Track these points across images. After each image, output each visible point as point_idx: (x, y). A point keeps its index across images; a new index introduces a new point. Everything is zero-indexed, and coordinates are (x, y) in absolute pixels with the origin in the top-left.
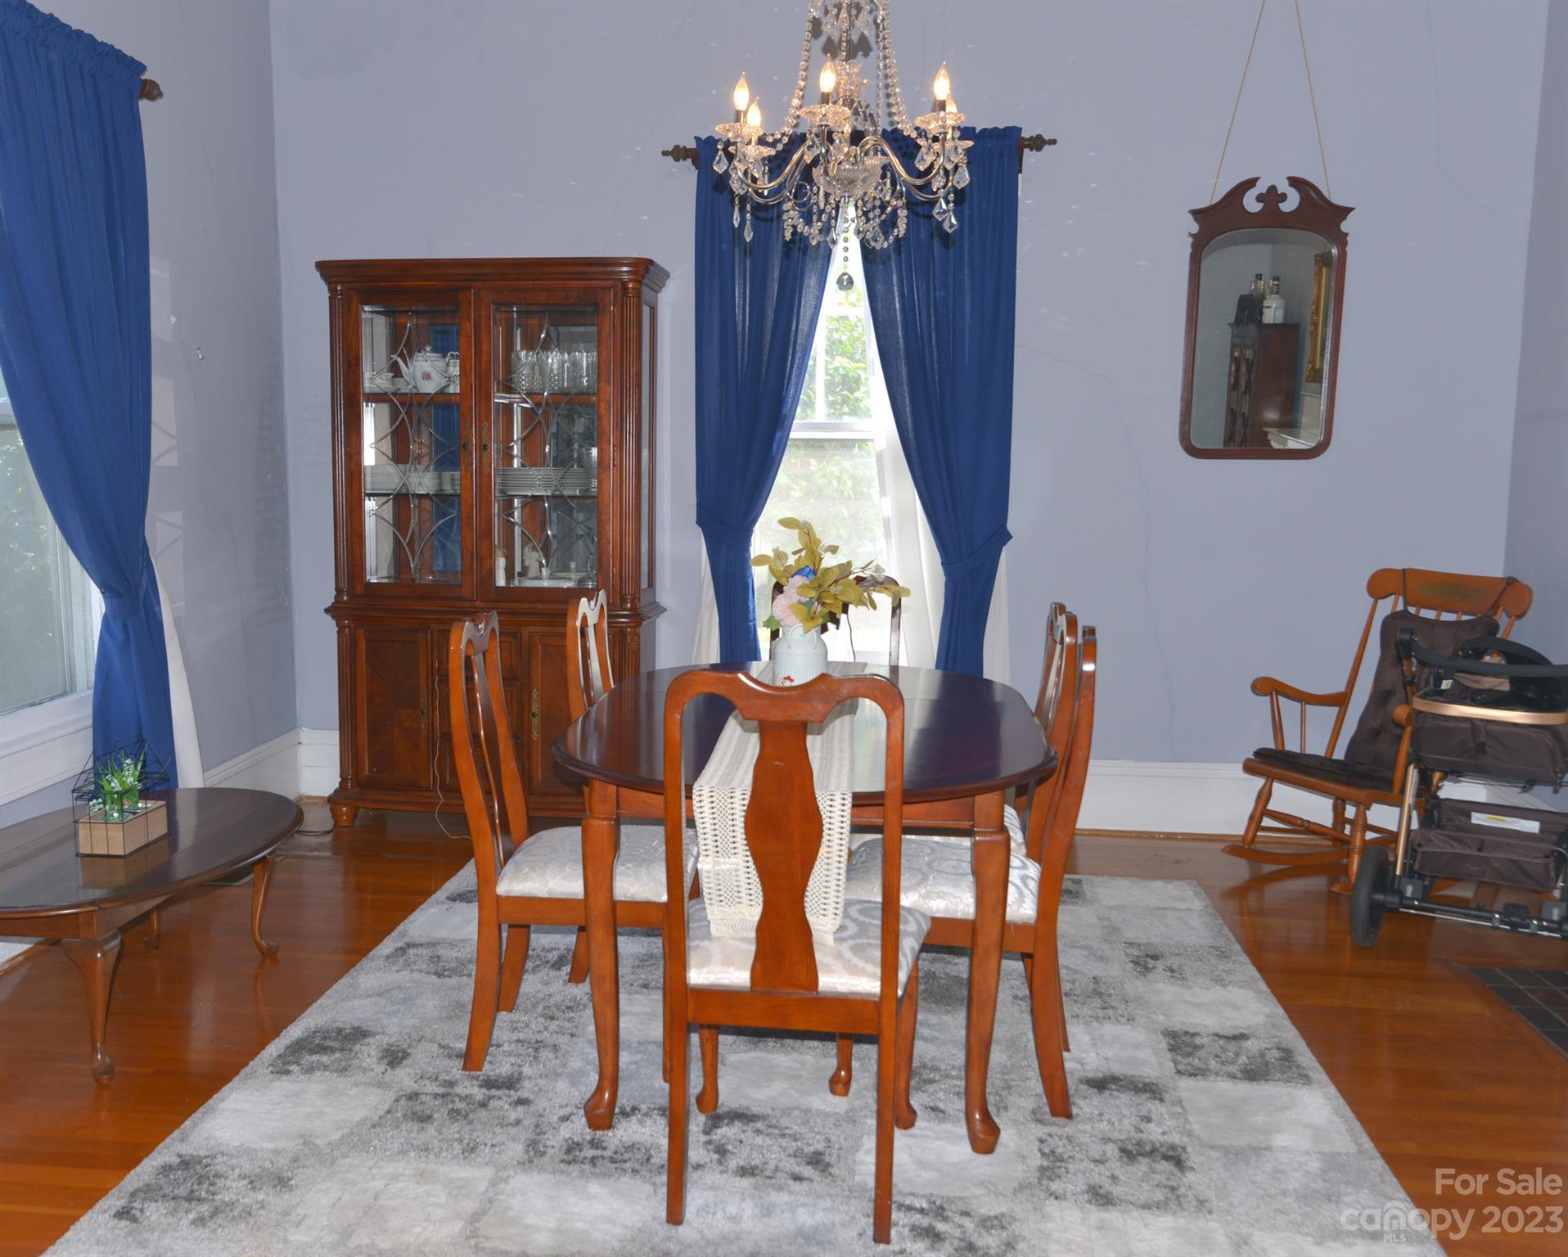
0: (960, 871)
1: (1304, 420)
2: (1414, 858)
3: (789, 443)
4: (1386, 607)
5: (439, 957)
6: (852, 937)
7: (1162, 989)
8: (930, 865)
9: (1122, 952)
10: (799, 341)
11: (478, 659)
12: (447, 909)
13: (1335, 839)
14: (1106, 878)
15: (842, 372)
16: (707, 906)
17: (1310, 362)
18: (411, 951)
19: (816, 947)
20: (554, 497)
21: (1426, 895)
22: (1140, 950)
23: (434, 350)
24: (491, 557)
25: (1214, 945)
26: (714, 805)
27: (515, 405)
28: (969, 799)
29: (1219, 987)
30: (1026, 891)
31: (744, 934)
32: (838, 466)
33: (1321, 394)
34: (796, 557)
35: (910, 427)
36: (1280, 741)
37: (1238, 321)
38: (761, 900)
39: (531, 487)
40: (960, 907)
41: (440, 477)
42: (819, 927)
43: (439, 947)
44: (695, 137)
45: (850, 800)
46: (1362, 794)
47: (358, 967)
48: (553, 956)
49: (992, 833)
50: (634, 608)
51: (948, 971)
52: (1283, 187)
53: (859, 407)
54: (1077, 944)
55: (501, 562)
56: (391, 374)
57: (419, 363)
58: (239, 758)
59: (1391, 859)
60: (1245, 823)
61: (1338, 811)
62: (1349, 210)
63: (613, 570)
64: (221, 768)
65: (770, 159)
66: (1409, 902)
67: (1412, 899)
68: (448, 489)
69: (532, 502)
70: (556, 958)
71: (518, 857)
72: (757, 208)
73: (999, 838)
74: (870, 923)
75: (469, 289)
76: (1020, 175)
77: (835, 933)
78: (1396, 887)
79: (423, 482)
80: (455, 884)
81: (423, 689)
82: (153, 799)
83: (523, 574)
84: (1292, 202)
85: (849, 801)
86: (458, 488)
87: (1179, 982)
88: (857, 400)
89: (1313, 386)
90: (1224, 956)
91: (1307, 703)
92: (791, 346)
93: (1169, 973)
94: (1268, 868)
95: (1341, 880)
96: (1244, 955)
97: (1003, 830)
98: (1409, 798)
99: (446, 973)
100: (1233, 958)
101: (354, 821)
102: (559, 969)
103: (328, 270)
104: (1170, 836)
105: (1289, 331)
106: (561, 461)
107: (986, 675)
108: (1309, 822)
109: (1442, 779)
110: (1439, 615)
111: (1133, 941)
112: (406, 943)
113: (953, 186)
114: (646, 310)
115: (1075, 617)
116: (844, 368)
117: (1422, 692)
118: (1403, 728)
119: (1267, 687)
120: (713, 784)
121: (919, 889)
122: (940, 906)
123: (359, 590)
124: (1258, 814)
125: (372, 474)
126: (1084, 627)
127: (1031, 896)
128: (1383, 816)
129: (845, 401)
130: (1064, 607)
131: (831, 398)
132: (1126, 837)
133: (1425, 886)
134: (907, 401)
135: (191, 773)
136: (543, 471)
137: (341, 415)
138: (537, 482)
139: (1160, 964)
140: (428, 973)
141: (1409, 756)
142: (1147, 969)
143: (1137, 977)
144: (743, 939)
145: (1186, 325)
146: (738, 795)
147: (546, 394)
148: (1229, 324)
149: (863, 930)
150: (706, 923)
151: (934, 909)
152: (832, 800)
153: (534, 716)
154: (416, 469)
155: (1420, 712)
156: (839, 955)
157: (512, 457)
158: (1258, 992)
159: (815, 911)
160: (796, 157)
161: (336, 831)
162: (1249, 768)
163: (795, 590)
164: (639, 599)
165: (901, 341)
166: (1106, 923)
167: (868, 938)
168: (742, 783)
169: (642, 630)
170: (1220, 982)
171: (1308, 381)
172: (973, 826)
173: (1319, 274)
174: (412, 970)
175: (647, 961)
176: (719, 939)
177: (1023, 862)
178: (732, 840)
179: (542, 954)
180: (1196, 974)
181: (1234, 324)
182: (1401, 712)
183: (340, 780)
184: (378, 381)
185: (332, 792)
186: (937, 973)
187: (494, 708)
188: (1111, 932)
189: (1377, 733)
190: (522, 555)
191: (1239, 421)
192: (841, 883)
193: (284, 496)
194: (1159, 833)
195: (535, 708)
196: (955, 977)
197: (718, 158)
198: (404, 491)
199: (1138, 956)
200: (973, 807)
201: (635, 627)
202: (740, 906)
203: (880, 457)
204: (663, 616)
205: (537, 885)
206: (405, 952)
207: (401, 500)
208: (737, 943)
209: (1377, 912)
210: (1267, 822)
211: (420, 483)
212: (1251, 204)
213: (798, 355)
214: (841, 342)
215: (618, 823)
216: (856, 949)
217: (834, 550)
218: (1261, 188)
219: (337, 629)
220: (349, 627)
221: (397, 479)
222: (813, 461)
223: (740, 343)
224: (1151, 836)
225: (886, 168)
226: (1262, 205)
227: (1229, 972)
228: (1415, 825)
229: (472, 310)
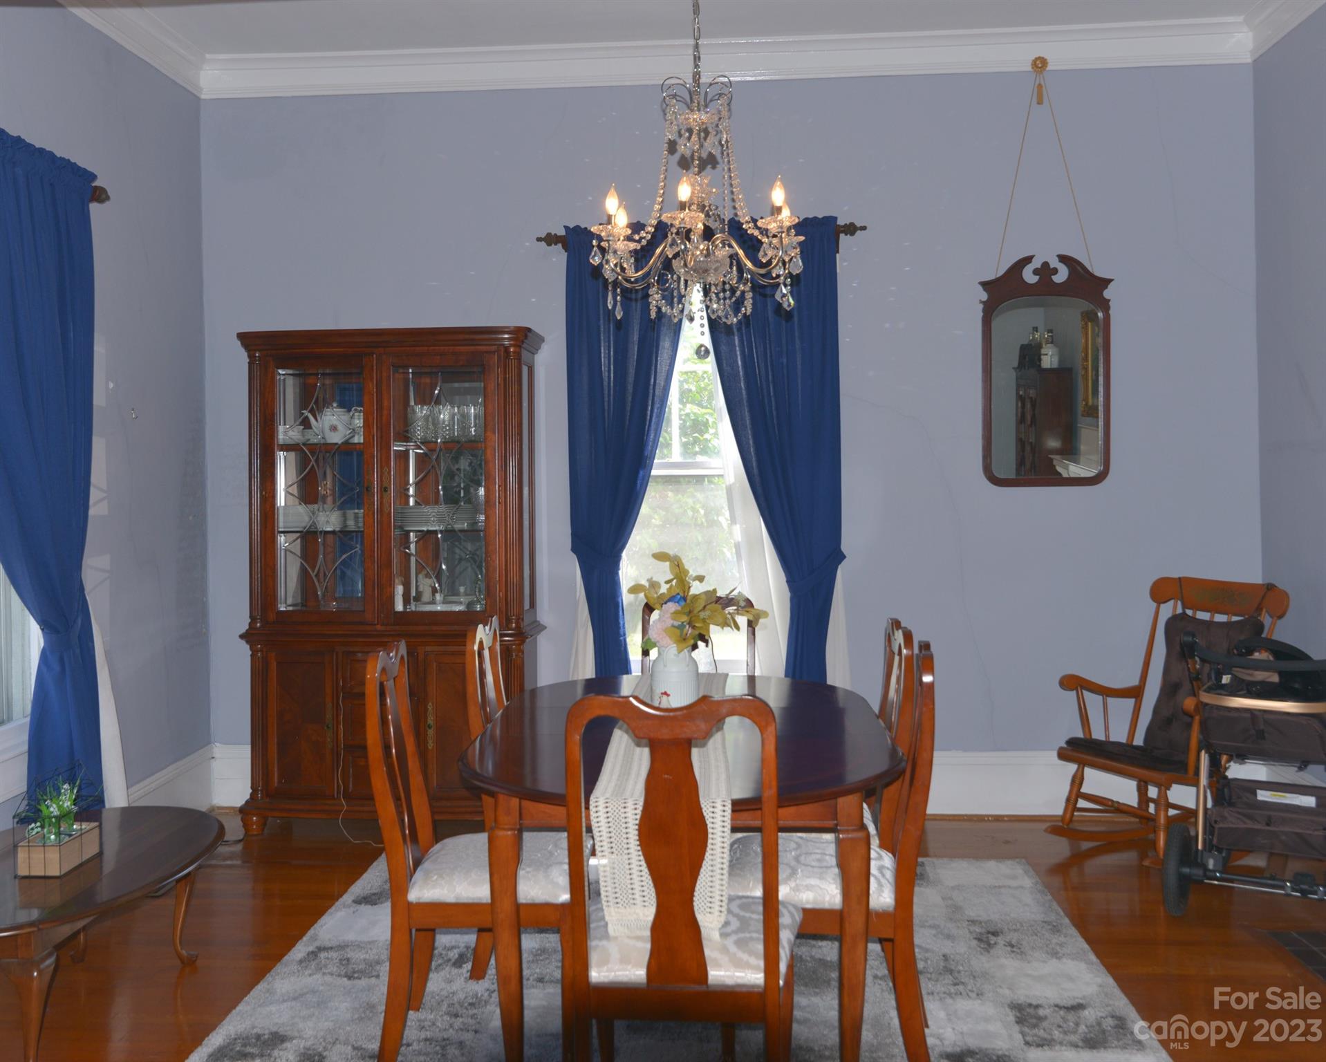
0: (825, 864)
1: (1083, 448)
2: (1212, 834)
3: (650, 479)
4: (1167, 610)
5: (348, 960)
6: (735, 932)
7: (1004, 965)
8: (797, 859)
9: (966, 929)
10: (657, 392)
11: (389, 685)
12: (354, 912)
13: (1141, 817)
14: (945, 860)
15: (693, 417)
16: (604, 907)
17: (1084, 400)
18: (323, 955)
19: (705, 943)
20: (446, 531)
21: (1226, 868)
22: (982, 927)
23: (341, 405)
24: (391, 586)
25: (1045, 920)
26: (609, 815)
27: (411, 451)
28: (832, 802)
29: (1054, 960)
30: (883, 881)
31: (639, 933)
32: (692, 499)
33: (1098, 427)
34: (668, 586)
35: (754, 464)
36: (1087, 730)
37: (1021, 365)
38: (654, 900)
39: (427, 522)
40: (827, 898)
41: (344, 516)
42: (706, 924)
43: (348, 950)
44: (564, 226)
45: (730, 806)
46: (1162, 777)
47: (273, 972)
48: (454, 955)
49: (854, 831)
50: (518, 627)
51: (813, 954)
52: (1055, 263)
53: (708, 447)
54: (927, 924)
55: (400, 590)
56: (302, 427)
57: (328, 418)
58: (158, 774)
59: (1193, 833)
60: (1063, 805)
61: (1142, 792)
62: (1110, 281)
63: (499, 594)
64: (142, 784)
65: (635, 251)
66: (1212, 874)
67: (1214, 871)
68: (351, 525)
69: (425, 536)
70: (457, 956)
71: (426, 865)
72: (625, 291)
73: (860, 835)
74: (750, 918)
75: (372, 354)
76: (837, 255)
77: (720, 929)
78: (1199, 860)
79: (329, 520)
80: (360, 887)
81: (329, 705)
82: (87, 821)
83: (418, 598)
84: (1062, 275)
85: (729, 808)
86: (361, 525)
87: (1019, 956)
88: (706, 440)
89: (1089, 420)
90: (1056, 929)
91: (1107, 696)
92: (651, 398)
93: (1009, 949)
94: (1086, 845)
95: (1150, 854)
96: (1073, 928)
97: (863, 827)
98: (1204, 780)
99: (356, 975)
100: (1064, 931)
101: (263, 830)
102: (460, 967)
103: (249, 340)
104: (998, 819)
105: (1064, 374)
106: (452, 499)
107: (830, 682)
108: (1118, 803)
109: (1228, 761)
110: (1212, 616)
111: (976, 919)
112: (317, 947)
113: (789, 273)
114: (525, 370)
115: (910, 632)
116: (695, 414)
117: (1205, 687)
118: (1192, 717)
119: (1073, 683)
120: (608, 795)
121: (789, 882)
122: (808, 898)
123: (272, 617)
124: (1073, 796)
125: (285, 514)
126: (920, 642)
127: (888, 885)
128: (1183, 795)
129: (696, 441)
130: (900, 622)
131: (684, 440)
132: (959, 820)
133: (1224, 858)
134: (751, 442)
135: (117, 793)
136: (437, 509)
137: (257, 463)
138: (432, 519)
139: (1001, 940)
140: (339, 975)
141: (1200, 742)
142: (990, 945)
143: (982, 954)
144: (638, 938)
145: (982, 376)
146: (630, 805)
147: (439, 441)
148: (1014, 368)
149: (744, 924)
150: (602, 923)
151: (804, 900)
152: (713, 807)
153: (430, 727)
154: (324, 509)
155: (1207, 704)
156: (724, 950)
157: (408, 497)
158: (1090, 963)
159: (702, 909)
160: (658, 251)
161: (246, 840)
162: (1063, 755)
163: (669, 615)
164: (523, 620)
165: (744, 392)
166: (950, 902)
167: (749, 933)
168: (633, 794)
169: (527, 647)
170: (1055, 954)
171: (1083, 415)
172: (837, 825)
173: (1085, 328)
174: (324, 974)
175: (541, 955)
176: (616, 938)
177: (878, 853)
178: (626, 846)
179: (444, 952)
180: (1033, 948)
181: (1018, 368)
182: (1189, 703)
183: (251, 791)
184: (291, 433)
185: (243, 802)
186: (804, 957)
187: (404, 727)
188: (955, 911)
189: (1169, 721)
190: (417, 582)
191: (1028, 448)
192: (724, 882)
193: (204, 535)
194: (988, 816)
195: (431, 720)
196: (820, 960)
197: (593, 254)
198: (313, 529)
199: (981, 933)
200: (836, 807)
201: (520, 645)
202: (635, 906)
203: (729, 490)
204: (543, 633)
205: (446, 891)
206: (316, 956)
207: (309, 537)
208: (632, 942)
209: (1185, 883)
210: (1082, 803)
211: (328, 522)
212: (1029, 276)
213: (657, 405)
214: (690, 391)
215: (520, 831)
216: (740, 943)
217: (701, 579)
218: (1036, 264)
219: (250, 653)
220: (261, 650)
221: (307, 519)
222: (670, 494)
223: (606, 396)
224: (980, 819)
225: (733, 257)
226: (1038, 277)
227: (1061, 945)
228: (1209, 805)
229: (375, 371)
